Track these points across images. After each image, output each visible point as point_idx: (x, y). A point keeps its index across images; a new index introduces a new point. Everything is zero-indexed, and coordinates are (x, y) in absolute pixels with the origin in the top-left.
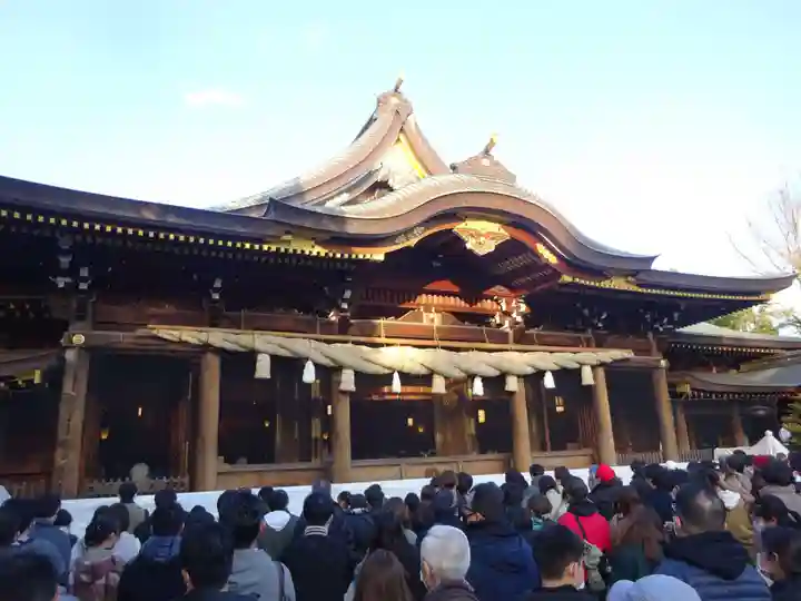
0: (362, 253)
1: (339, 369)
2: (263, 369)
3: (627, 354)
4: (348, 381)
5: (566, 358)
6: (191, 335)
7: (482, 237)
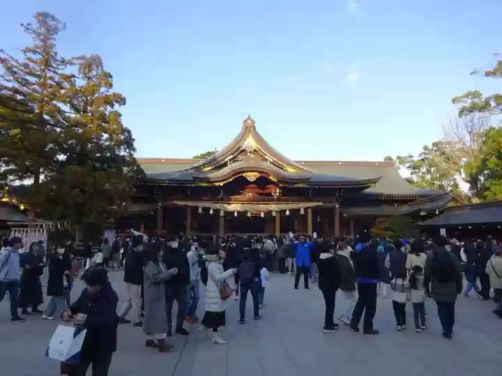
0: (217, 184)
1: (219, 210)
2: (200, 211)
3: (320, 204)
4: (222, 214)
5: (294, 206)
6: (182, 203)
7: (252, 177)
